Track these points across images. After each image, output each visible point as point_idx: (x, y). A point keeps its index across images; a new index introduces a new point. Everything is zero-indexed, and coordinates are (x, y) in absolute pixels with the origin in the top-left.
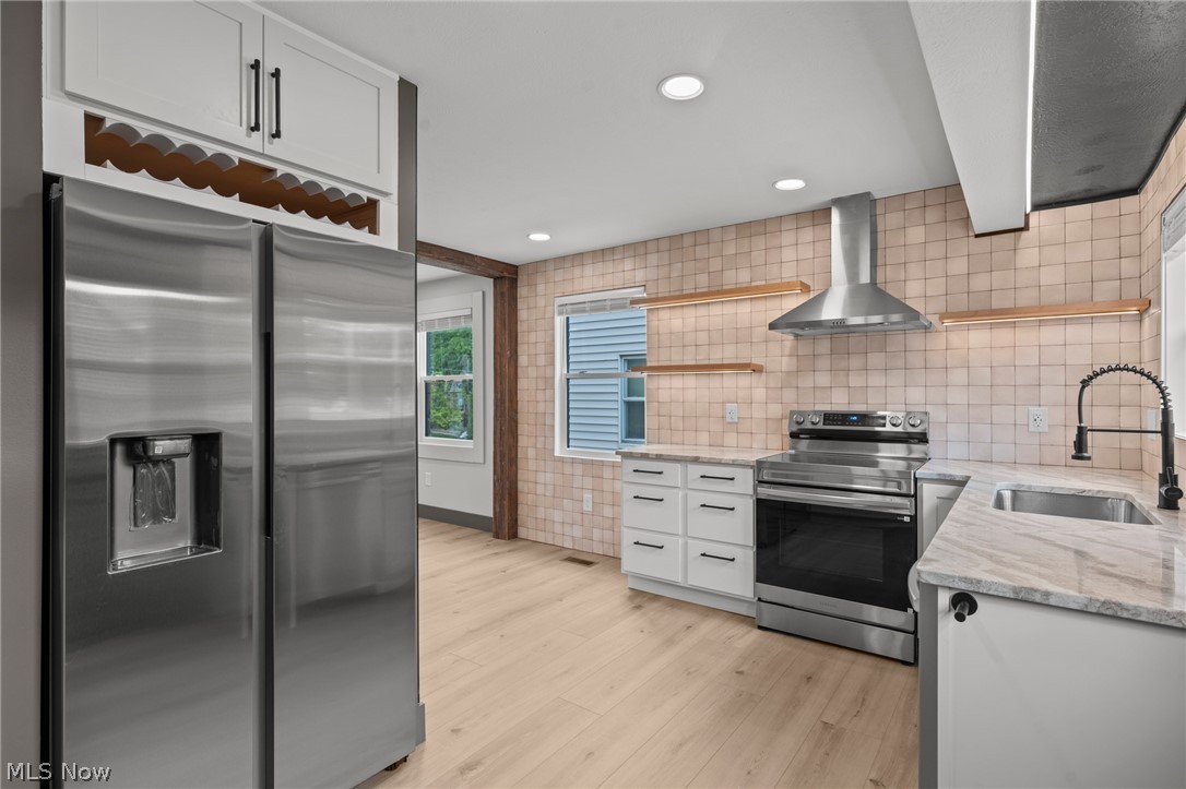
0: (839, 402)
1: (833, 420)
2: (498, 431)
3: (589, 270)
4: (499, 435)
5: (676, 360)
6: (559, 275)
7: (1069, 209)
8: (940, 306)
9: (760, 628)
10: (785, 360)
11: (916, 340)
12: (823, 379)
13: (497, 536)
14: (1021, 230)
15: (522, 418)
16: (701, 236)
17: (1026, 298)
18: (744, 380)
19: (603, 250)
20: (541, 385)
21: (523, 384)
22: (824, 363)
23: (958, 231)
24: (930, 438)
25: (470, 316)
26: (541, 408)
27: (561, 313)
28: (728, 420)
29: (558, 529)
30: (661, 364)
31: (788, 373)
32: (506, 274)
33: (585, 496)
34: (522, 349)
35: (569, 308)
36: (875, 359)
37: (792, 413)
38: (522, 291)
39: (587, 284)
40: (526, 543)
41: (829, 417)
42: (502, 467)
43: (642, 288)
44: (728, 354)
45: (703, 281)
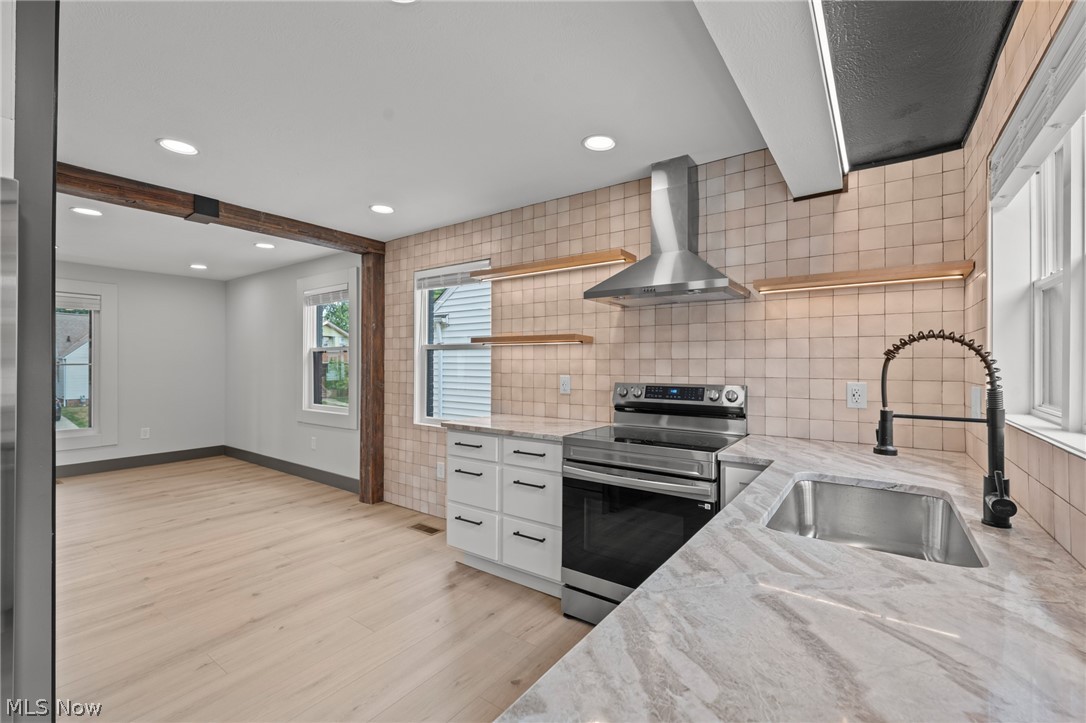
0: (663, 376)
1: (655, 393)
2: (364, 400)
3: (443, 245)
4: (364, 404)
5: (517, 332)
6: (418, 251)
7: (890, 168)
8: (758, 274)
9: (567, 616)
10: (613, 331)
11: (735, 309)
12: (648, 351)
13: (363, 500)
14: (839, 191)
15: (388, 387)
16: (538, 209)
17: (844, 264)
18: (576, 352)
19: (455, 225)
20: (404, 357)
21: (389, 355)
22: (648, 334)
23: (778, 196)
24: (749, 413)
25: (346, 291)
26: (403, 379)
27: (419, 287)
28: (562, 392)
29: (416, 494)
30: (503, 335)
31: (615, 344)
32: (370, 250)
33: (439, 463)
34: (388, 321)
35: (426, 281)
36: (697, 330)
37: (617, 385)
38: (389, 266)
39: (441, 259)
40: (389, 506)
41: (651, 390)
42: (367, 434)
43: (488, 262)
44: (561, 326)
45: (540, 253)
